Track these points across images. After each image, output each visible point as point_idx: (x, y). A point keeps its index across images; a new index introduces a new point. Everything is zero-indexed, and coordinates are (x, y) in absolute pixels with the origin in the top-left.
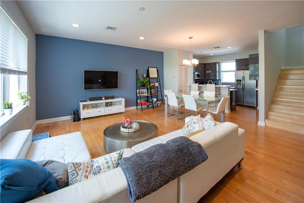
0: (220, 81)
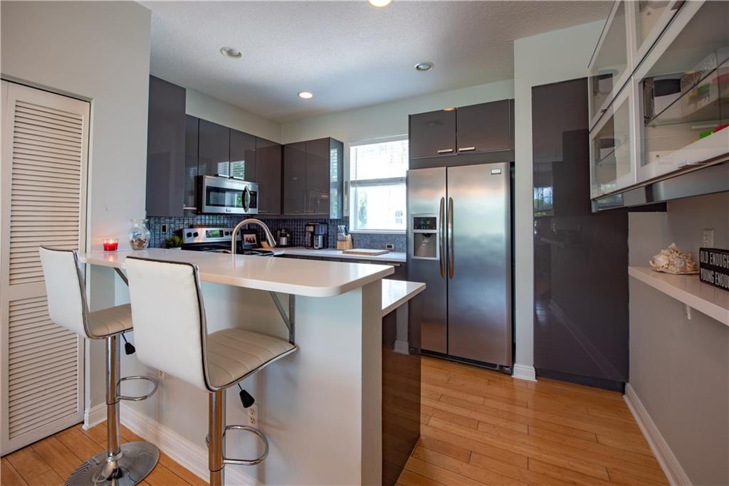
0: (343, 227)
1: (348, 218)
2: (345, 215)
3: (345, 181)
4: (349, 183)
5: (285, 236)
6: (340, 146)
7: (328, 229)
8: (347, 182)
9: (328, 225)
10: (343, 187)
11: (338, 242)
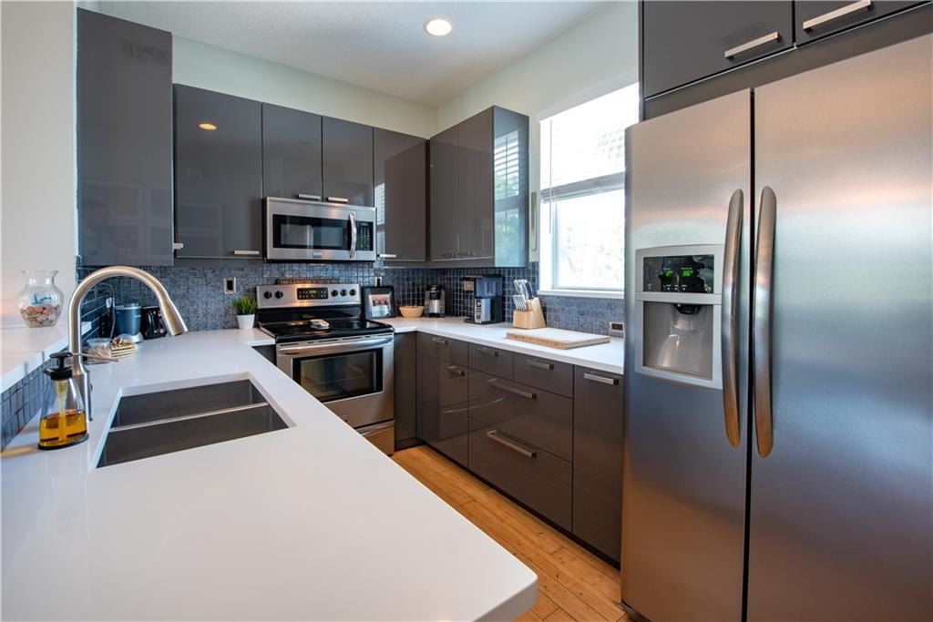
0: (525, 282)
1: (535, 265)
2: (531, 260)
3: (531, 192)
4: (539, 195)
5: (438, 297)
6: (522, 124)
7: (504, 286)
8: (534, 195)
9: (504, 278)
10: (526, 203)
11: (515, 312)
